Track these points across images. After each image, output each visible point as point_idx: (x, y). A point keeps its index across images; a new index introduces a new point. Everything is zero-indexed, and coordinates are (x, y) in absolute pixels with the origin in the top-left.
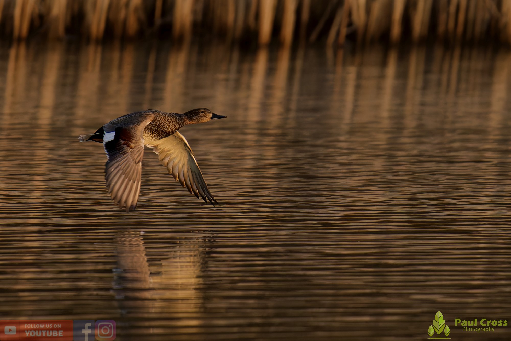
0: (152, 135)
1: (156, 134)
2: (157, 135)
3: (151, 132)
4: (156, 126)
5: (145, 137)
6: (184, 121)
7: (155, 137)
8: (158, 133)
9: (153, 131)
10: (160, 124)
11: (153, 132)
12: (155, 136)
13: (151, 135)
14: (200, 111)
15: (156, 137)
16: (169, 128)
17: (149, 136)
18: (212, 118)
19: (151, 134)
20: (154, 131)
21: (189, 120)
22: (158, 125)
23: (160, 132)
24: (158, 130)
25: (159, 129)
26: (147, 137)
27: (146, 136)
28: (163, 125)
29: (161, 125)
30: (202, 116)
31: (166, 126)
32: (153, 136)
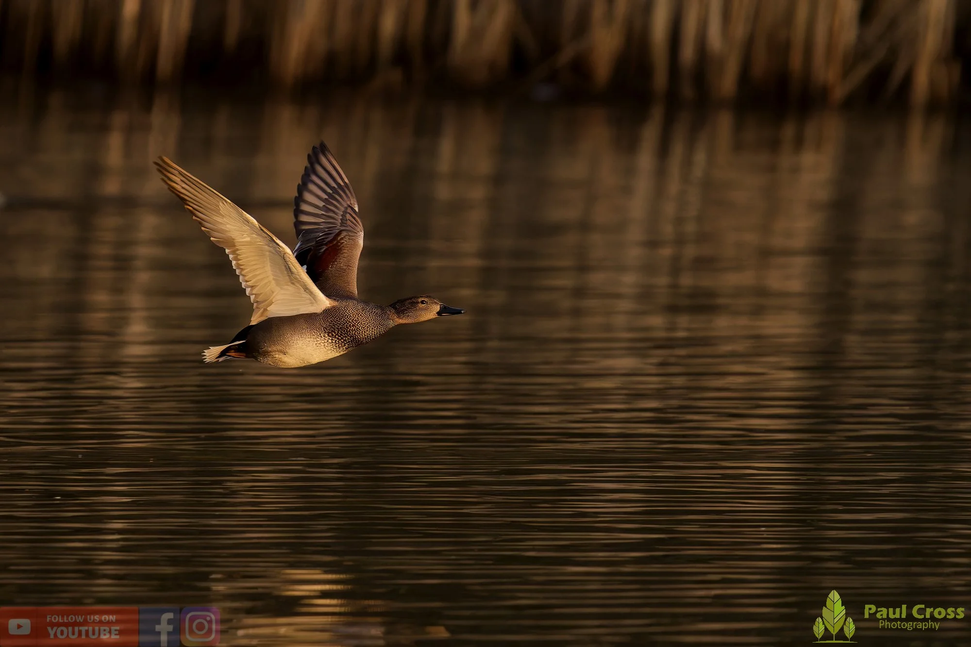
0: (332, 340)
1: (338, 339)
2: (340, 341)
3: (330, 334)
4: (340, 324)
5: (320, 344)
6: (390, 319)
7: (337, 345)
8: (342, 339)
9: (333, 333)
10: (346, 322)
11: (333, 335)
12: (337, 343)
13: (330, 341)
14: (420, 300)
15: (339, 346)
16: (362, 332)
17: (326, 341)
18: (439, 313)
19: (331, 338)
20: (335, 332)
21: (399, 317)
22: (344, 325)
23: (346, 337)
24: (342, 332)
25: (344, 331)
26: (323, 344)
27: (320, 341)
28: (353, 326)
29: (348, 324)
30: (422, 309)
31: (357, 328)
32: (334, 342)
